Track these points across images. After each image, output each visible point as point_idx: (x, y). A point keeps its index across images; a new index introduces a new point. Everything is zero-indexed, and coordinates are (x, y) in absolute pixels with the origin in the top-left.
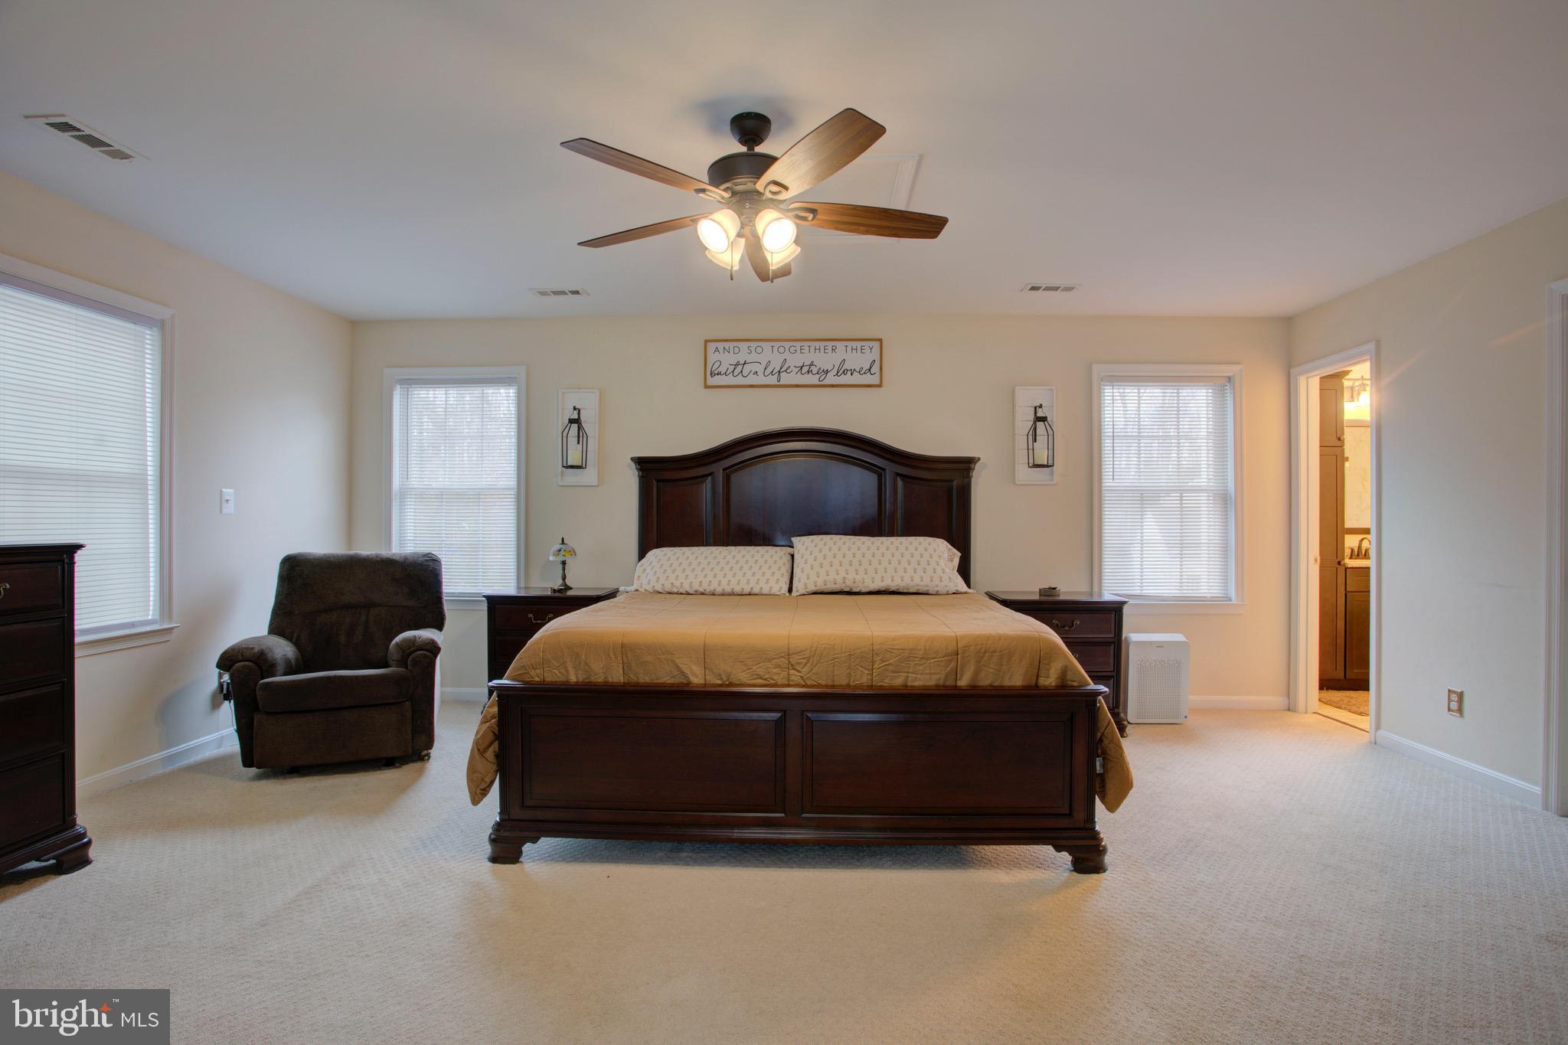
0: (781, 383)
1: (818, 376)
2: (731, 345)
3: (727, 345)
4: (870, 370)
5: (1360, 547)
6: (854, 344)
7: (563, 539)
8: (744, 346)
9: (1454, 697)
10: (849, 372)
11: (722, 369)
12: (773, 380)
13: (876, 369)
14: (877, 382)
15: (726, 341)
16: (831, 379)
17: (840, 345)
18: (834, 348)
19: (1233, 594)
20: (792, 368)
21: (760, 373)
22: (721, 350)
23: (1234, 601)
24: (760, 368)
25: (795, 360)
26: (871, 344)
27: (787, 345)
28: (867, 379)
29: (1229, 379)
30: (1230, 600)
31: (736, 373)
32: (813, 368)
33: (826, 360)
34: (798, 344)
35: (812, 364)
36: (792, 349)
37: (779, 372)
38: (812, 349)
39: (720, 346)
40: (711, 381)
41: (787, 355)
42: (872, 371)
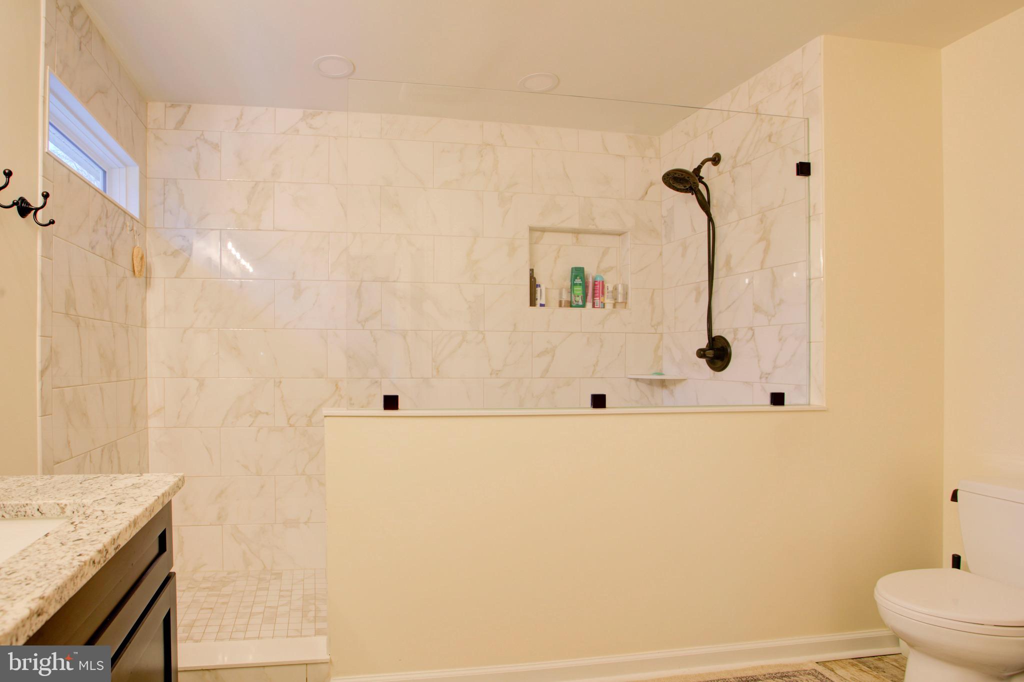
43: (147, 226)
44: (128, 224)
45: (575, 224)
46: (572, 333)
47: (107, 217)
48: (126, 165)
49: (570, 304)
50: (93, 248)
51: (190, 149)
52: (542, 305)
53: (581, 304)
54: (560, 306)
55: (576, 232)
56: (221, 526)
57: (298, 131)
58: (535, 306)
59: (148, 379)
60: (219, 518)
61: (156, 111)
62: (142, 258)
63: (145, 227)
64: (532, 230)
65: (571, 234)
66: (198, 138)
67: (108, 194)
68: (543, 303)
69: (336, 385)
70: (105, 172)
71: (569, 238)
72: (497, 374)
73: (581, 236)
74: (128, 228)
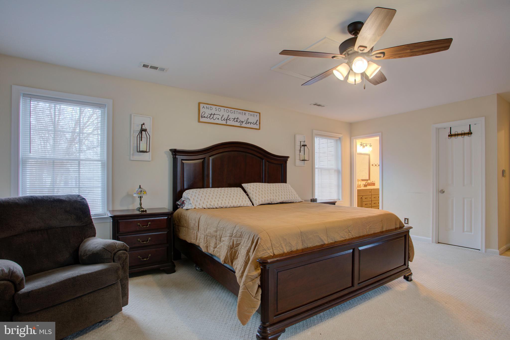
0: (227, 124)
1: (240, 123)
2: (209, 106)
3: (208, 106)
4: (256, 123)
5: (366, 184)
6: (252, 113)
7: (140, 186)
8: (214, 107)
9: (406, 220)
10: (250, 123)
11: (206, 115)
12: (224, 122)
13: (258, 123)
14: (258, 128)
15: (208, 104)
16: (244, 125)
17: (247, 113)
18: (245, 113)
19: (340, 198)
20: (231, 119)
21: (220, 119)
22: (205, 108)
23: (341, 200)
24: (220, 117)
25: (232, 116)
26: (257, 114)
27: (230, 109)
28: (255, 126)
29: (340, 138)
30: (340, 200)
31: (211, 118)
32: (238, 120)
33: (242, 118)
34: (233, 110)
35: (237, 119)
36: (231, 111)
37: (227, 120)
38: (238, 112)
39: (205, 106)
40: (202, 120)
41: (229, 114)
42: (257, 124)
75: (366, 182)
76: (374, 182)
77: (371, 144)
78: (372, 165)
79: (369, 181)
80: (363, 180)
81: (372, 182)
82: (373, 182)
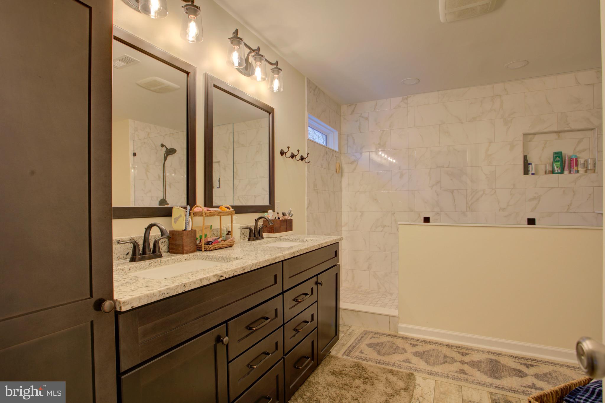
43: (342, 153)
44: (334, 154)
45: (556, 129)
46: (552, 188)
47: (326, 154)
48: (333, 132)
49: (553, 172)
50: (322, 166)
51: (357, 121)
52: (532, 174)
53: (560, 172)
54: (546, 173)
55: (558, 132)
56: (369, 271)
57: (400, 106)
58: (528, 175)
59: (342, 212)
60: (368, 268)
61: (344, 108)
62: (339, 166)
63: (341, 154)
64: (525, 135)
65: (554, 134)
66: (360, 116)
67: (328, 146)
68: (533, 172)
69: (419, 215)
70: (326, 136)
71: (553, 136)
72: (503, 210)
73: (561, 134)
74: (334, 156)
75: (257, 215)
76: (288, 217)
77: (277, 63)
78: (282, 153)
79: (270, 215)
80: (240, 210)
81: (281, 215)
82: (284, 214)
